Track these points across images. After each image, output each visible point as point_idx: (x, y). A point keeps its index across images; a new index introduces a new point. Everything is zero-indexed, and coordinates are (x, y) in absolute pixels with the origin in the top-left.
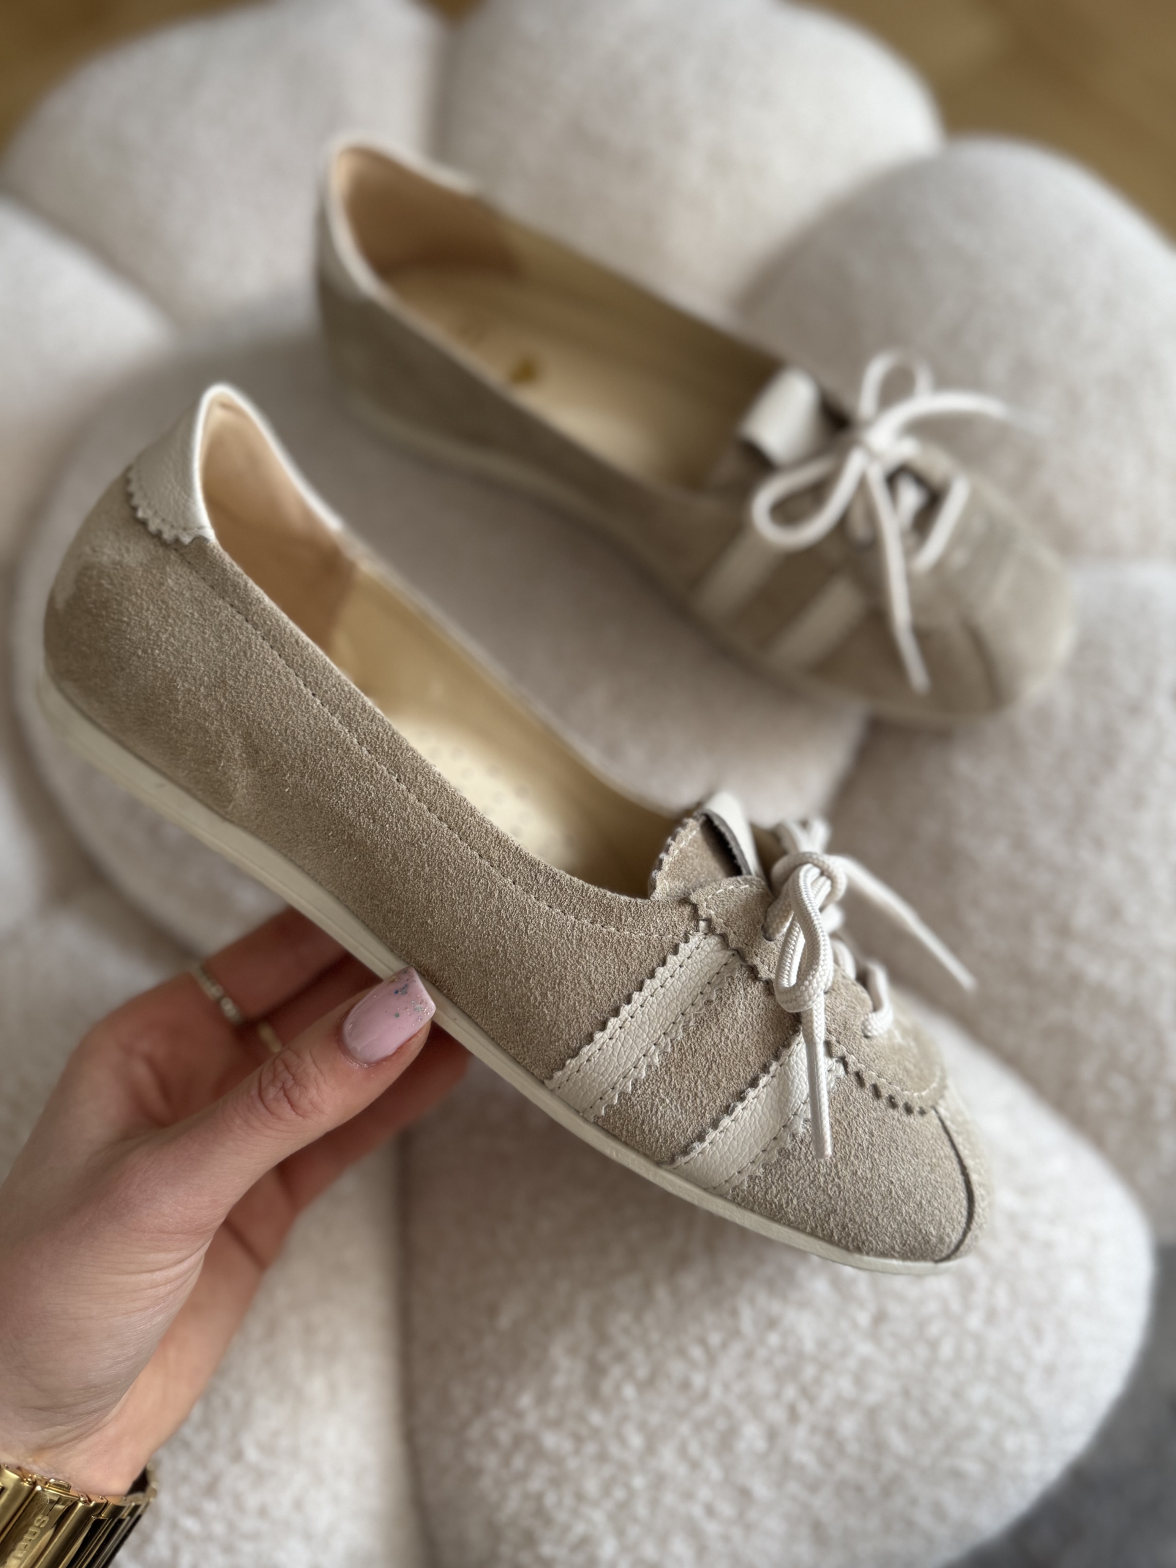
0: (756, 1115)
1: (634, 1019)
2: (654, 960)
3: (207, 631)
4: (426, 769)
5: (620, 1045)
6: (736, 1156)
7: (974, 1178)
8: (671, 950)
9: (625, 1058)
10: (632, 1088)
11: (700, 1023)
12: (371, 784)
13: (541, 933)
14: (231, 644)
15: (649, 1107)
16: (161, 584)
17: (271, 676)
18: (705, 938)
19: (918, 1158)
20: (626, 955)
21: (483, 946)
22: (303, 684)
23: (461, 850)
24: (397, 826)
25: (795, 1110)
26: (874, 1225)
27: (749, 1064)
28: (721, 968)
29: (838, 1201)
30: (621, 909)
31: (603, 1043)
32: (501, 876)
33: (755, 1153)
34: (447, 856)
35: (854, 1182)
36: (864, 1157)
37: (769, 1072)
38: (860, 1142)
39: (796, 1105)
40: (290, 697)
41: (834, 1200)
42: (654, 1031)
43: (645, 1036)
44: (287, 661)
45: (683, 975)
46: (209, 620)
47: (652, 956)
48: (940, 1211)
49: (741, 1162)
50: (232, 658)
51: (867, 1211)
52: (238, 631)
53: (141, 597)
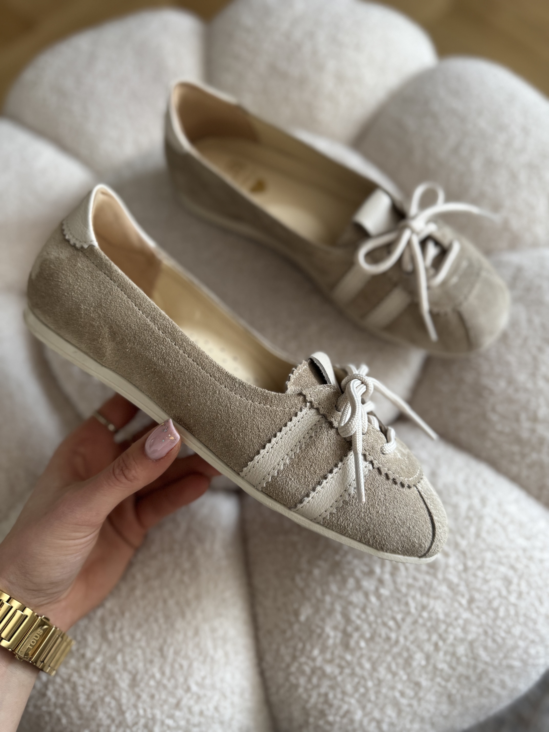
0: (332, 485)
1: (278, 444)
2: (287, 419)
3: (94, 284)
4: (187, 340)
5: (272, 455)
6: (324, 504)
7: (435, 518)
8: (294, 415)
9: (274, 461)
10: (277, 474)
11: (307, 446)
12: (163, 346)
13: (237, 408)
14: (104, 289)
15: (285, 482)
16: (75, 266)
17: (121, 302)
18: (309, 410)
19: (407, 507)
20: (274, 417)
21: (212, 415)
22: (134, 305)
23: (202, 374)
24: (174, 364)
25: (350, 483)
26: (388, 537)
27: (329, 464)
28: (316, 423)
29: (370, 525)
30: (272, 397)
31: (264, 454)
32: (220, 384)
33: (332, 503)
34: (196, 376)
35: (378, 516)
36: (382, 505)
37: (338, 467)
38: (380, 498)
39: (350, 481)
40: (129, 311)
41: (369, 525)
42: (287, 449)
43: (283, 451)
44: (128, 296)
45: (299, 425)
46: (95, 280)
47: (286, 417)
48: (419, 531)
49: (326, 506)
50: (104, 295)
51: (384, 530)
52: (107, 284)
53: (67, 271)
